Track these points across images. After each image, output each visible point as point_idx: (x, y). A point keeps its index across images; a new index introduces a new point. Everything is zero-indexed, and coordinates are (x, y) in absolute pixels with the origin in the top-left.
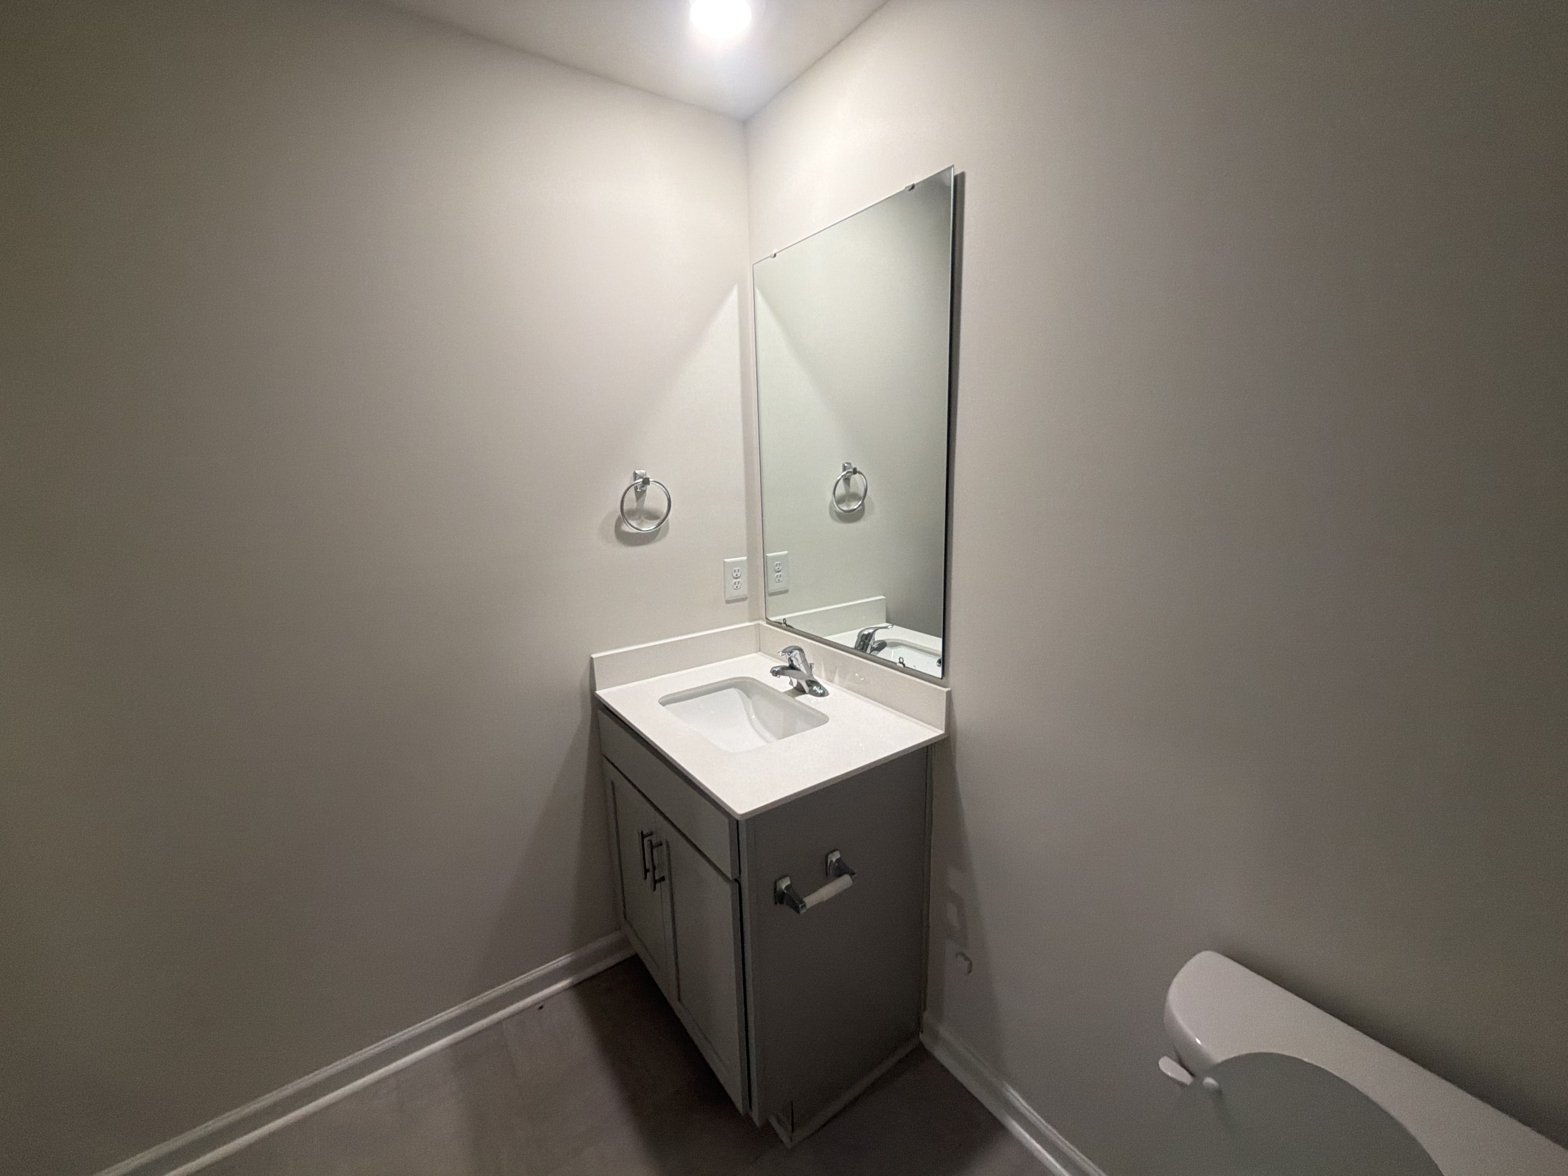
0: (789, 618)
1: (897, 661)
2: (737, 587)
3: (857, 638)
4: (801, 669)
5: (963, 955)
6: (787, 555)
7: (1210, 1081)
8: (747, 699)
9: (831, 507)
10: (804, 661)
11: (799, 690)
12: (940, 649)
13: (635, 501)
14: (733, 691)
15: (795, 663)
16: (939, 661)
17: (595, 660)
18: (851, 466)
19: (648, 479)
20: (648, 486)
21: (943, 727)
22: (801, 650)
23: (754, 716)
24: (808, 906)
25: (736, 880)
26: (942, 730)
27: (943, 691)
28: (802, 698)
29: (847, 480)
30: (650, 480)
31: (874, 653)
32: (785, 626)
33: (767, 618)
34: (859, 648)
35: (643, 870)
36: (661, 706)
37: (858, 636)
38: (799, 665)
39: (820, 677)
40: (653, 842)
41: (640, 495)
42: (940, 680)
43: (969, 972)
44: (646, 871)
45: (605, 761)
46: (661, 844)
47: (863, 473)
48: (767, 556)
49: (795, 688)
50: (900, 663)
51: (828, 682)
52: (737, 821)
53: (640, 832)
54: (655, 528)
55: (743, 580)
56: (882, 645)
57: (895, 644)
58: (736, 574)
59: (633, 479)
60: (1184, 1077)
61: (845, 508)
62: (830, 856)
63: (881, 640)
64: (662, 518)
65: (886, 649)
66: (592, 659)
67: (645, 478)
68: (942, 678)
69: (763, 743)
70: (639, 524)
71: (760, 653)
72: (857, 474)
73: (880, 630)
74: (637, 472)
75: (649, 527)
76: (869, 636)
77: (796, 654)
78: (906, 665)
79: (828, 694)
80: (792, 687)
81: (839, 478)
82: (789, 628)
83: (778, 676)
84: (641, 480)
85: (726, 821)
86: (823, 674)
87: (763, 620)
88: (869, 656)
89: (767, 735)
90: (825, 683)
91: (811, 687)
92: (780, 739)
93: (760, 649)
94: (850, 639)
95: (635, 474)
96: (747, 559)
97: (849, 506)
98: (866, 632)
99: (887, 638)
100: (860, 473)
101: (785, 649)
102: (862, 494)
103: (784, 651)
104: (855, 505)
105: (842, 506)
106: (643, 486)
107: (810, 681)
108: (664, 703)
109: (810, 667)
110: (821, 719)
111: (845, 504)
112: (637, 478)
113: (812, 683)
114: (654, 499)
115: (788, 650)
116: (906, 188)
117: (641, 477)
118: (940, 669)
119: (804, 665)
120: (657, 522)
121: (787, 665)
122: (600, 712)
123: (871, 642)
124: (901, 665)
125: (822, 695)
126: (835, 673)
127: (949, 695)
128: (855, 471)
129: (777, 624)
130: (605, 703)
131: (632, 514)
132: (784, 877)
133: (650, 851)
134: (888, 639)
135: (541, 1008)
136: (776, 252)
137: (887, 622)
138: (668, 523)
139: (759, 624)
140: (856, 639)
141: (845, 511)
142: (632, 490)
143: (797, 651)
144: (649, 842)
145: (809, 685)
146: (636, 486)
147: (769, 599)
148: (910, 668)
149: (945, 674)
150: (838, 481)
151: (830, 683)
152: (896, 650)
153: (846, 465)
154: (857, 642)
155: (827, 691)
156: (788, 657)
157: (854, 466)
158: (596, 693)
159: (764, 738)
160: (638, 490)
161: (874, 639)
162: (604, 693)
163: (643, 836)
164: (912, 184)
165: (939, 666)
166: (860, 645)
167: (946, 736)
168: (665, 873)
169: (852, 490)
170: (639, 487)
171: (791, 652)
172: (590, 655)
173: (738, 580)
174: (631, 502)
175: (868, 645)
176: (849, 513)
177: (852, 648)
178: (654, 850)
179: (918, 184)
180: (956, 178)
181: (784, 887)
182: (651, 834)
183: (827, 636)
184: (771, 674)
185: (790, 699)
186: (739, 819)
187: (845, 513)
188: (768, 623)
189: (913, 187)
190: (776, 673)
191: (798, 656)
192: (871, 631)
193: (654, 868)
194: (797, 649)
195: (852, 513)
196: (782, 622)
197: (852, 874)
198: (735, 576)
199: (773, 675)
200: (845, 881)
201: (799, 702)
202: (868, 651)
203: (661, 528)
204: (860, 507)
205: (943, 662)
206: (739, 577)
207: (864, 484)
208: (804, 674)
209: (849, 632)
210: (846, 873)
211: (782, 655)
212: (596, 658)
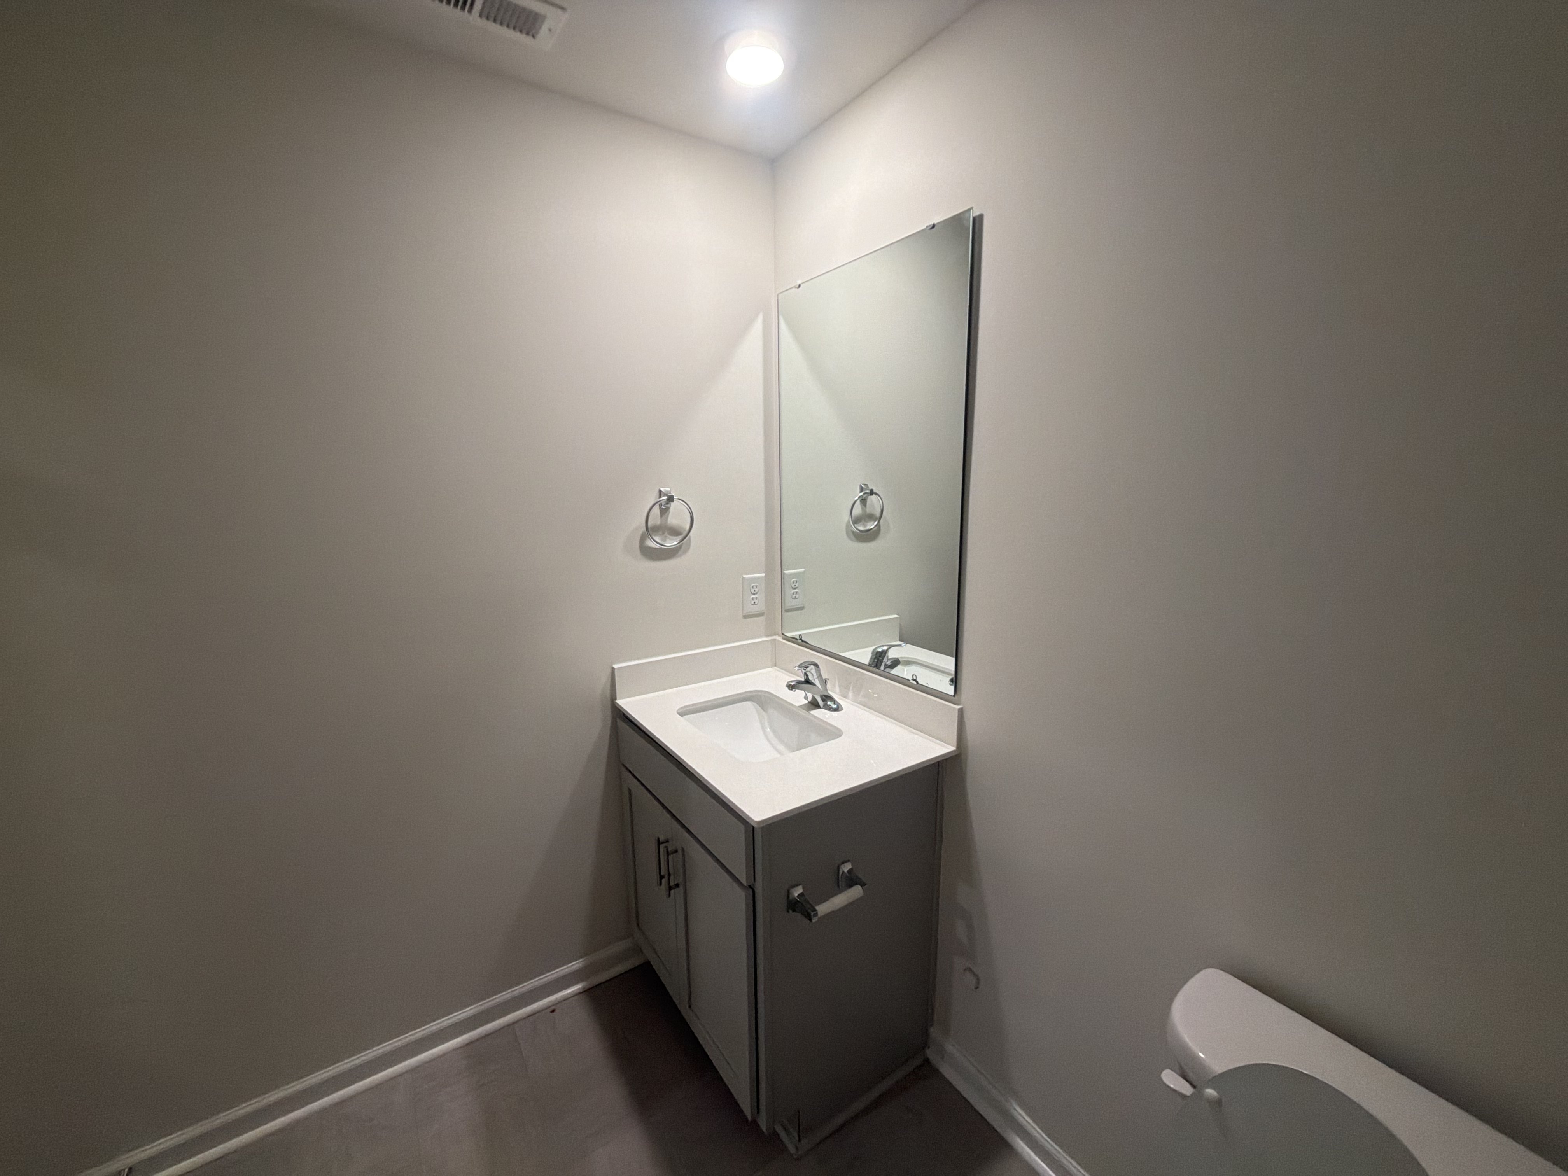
0: (805, 634)
1: (910, 678)
2: (755, 603)
3: (871, 655)
4: (816, 684)
5: (970, 970)
6: (805, 571)
7: (1210, 1092)
8: (763, 713)
9: (848, 526)
10: (820, 676)
11: (814, 705)
12: (953, 668)
13: (660, 517)
14: (748, 704)
15: (810, 678)
16: (952, 680)
17: (616, 671)
18: (868, 487)
19: (673, 496)
20: (672, 504)
21: (955, 744)
22: (816, 665)
23: (769, 729)
24: (820, 914)
25: (750, 886)
26: (954, 746)
27: (954, 708)
28: (816, 712)
29: (863, 501)
30: (675, 497)
31: (888, 670)
32: (801, 641)
33: (783, 634)
34: (873, 665)
35: (659, 876)
36: (679, 716)
37: (872, 653)
38: (814, 680)
39: (835, 693)
40: (670, 849)
41: (664, 511)
42: (953, 697)
43: (977, 988)
44: (662, 877)
45: (624, 769)
46: (676, 851)
47: (880, 494)
48: (784, 573)
49: (809, 702)
50: (914, 680)
51: (842, 698)
52: (753, 827)
53: (657, 838)
54: (678, 544)
55: (761, 596)
56: (896, 663)
57: (908, 663)
58: (753, 590)
59: (658, 497)
60: (1186, 1089)
61: (861, 528)
62: (842, 866)
63: (895, 658)
64: (685, 534)
65: (899, 667)
66: (613, 669)
67: (669, 496)
68: (954, 696)
69: (778, 756)
70: (662, 540)
71: (775, 668)
72: (874, 495)
73: (893, 648)
74: (662, 489)
75: (672, 543)
76: (884, 653)
77: (812, 668)
78: (919, 683)
79: (842, 709)
80: (807, 702)
81: (856, 499)
82: (804, 643)
83: (794, 690)
84: (666, 497)
85: (742, 828)
86: (837, 689)
87: (779, 636)
88: (882, 673)
89: (781, 748)
90: (841, 699)
91: (825, 703)
92: (793, 751)
93: (775, 663)
94: (864, 656)
95: (660, 491)
96: (765, 576)
97: (865, 526)
98: (880, 650)
99: (901, 656)
100: (876, 494)
101: (802, 664)
102: (878, 515)
103: (800, 666)
104: (871, 526)
105: (859, 526)
106: (667, 504)
107: (825, 696)
108: (683, 713)
109: (824, 682)
110: (834, 733)
111: (861, 523)
112: (662, 496)
113: (826, 698)
114: (677, 516)
115: (803, 665)
116: (927, 227)
117: (667, 495)
118: (953, 687)
119: (819, 681)
120: (680, 538)
121: (803, 679)
122: (618, 720)
123: (885, 660)
124: (915, 682)
125: (836, 710)
126: (849, 689)
127: (961, 711)
128: (872, 493)
129: (793, 640)
130: (624, 712)
131: (657, 529)
132: (797, 885)
133: (666, 858)
134: (902, 658)
135: (553, 1011)
136: (800, 283)
137: (900, 640)
138: (690, 539)
139: (775, 639)
140: (869, 656)
141: (861, 531)
142: (657, 506)
143: (812, 667)
144: (665, 849)
145: (823, 700)
146: (661, 504)
147: (786, 614)
148: (922, 685)
149: (958, 692)
150: (855, 502)
151: (844, 699)
152: (909, 668)
153: (863, 486)
154: (871, 659)
155: (841, 705)
156: (804, 671)
157: (871, 488)
158: (616, 703)
159: (778, 751)
160: (663, 507)
161: (888, 657)
162: (625, 703)
163: (659, 843)
164: (933, 223)
165: (951, 685)
166: (874, 661)
167: (956, 753)
168: (680, 880)
169: (868, 510)
170: (663, 504)
171: (807, 667)
172: (612, 665)
173: (756, 596)
174: (655, 518)
175: (882, 662)
176: (866, 533)
177: (866, 665)
178: (670, 857)
179: (939, 223)
180: (974, 219)
181: (796, 895)
182: (667, 841)
183: (840, 652)
184: (787, 688)
185: (803, 713)
186: (755, 825)
187: (861, 533)
188: (783, 639)
189: (934, 226)
190: (791, 687)
191: (813, 671)
192: (885, 648)
193: (669, 875)
194: (813, 665)
195: (869, 532)
196: (798, 638)
197: (863, 885)
198: (753, 592)
199: (789, 689)
200: (856, 892)
201: (815, 717)
202: (882, 668)
203: (682, 544)
204: (876, 528)
205: (955, 681)
206: (757, 593)
207: (880, 505)
208: (820, 689)
209: (864, 650)
210: (857, 884)
211: (798, 670)
212: (619, 669)
